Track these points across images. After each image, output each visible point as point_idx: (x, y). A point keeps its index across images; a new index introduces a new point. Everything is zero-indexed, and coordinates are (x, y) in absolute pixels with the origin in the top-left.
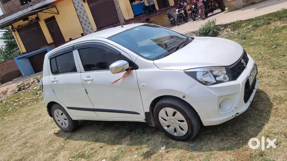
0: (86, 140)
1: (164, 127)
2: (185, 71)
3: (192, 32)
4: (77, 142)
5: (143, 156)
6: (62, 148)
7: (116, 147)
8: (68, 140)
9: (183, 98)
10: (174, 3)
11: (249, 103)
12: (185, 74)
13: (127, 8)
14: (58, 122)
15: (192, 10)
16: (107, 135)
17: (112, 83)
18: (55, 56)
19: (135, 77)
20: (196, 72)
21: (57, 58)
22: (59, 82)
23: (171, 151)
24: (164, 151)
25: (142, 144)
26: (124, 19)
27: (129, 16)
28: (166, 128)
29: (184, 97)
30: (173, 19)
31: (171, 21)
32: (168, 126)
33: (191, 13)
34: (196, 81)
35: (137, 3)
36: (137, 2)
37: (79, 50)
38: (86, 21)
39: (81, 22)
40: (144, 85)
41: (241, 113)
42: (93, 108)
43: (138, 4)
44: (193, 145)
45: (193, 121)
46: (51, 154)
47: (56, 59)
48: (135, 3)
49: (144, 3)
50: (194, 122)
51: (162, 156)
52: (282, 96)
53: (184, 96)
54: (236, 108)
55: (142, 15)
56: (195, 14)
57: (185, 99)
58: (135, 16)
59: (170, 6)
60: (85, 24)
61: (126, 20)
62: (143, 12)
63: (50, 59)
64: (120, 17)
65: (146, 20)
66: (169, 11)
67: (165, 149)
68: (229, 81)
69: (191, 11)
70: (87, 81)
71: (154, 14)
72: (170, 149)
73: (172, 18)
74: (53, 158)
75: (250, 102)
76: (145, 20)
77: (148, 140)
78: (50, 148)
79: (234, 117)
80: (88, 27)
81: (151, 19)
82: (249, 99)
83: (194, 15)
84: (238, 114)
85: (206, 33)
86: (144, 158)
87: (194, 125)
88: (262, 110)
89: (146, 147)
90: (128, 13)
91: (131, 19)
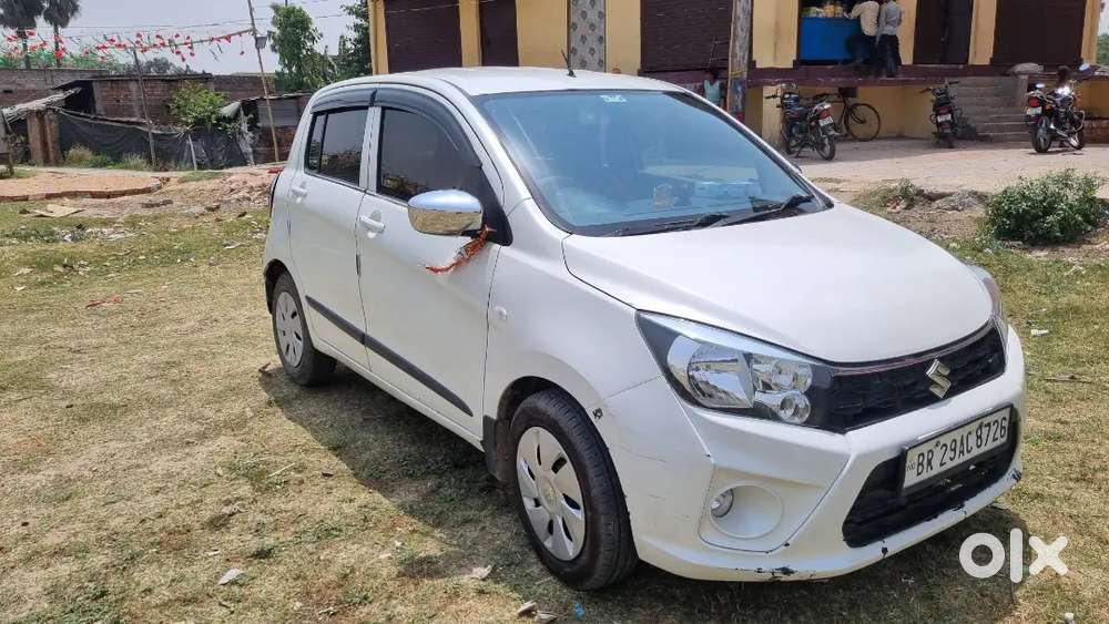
0: (314, 432)
1: (525, 499)
2: (642, 315)
3: (975, 193)
4: (291, 425)
5: (401, 568)
6: (237, 425)
7: (364, 496)
8: (275, 408)
9: (595, 415)
10: (991, 55)
11: (870, 554)
12: (634, 325)
13: (776, 23)
14: (280, 335)
15: (1048, 107)
16: (379, 444)
17: (431, 269)
18: (329, 107)
19: (489, 273)
20: (675, 335)
21: (331, 116)
22: (309, 202)
23: (495, 596)
24: (473, 585)
25: (438, 525)
26: (751, 64)
27: (775, 57)
28: (529, 504)
29: (598, 413)
30: (949, 117)
31: (939, 125)
32: (537, 503)
33: (1038, 116)
34: (658, 372)
35: (830, 15)
36: (828, 11)
37: (387, 111)
38: (592, 26)
39: (571, 26)
40: (501, 313)
41: (806, 577)
42: (364, 331)
43: (833, 19)
44: (583, 613)
45: (603, 519)
46: (195, 427)
47: (326, 121)
48: (818, 13)
49: (858, 19)
50: (607, 528)
51: (455, 595)
52: (1087, 594)
53: (599, 410)
54: (787, 545)
55: (830, 67)
56: (1052, 127)
57: (599, 424)
58: (799, 62)
59: (970, 62)
60: (583, 39)
61: (758, 66)
62: (839, 53)
63: (316, 115)
64: (737, 50)
65: (840, 89)
66: (950, 83)
67: (484, 580)
68: (808, 424)
69: (1039, 110)
70: (369, 228)
71: (884, 78)
72: (500, 588)
73: (950, 111)
74: (188, 443)
75: (885, 550)
76: (836, 90)
77: (466, 521)
78: (208, 412)
79: (767, 577)
80: (592, 51)
81: (861, 91)
82: (886, 540)
83: (1049, 130)
84: (786, 571)
85: (1028, 217)
86: (400, 575)
87: (603, 537)
88: (948, 612)
89: (440, 539)
90: (775, 44)
91: (778, 70)
